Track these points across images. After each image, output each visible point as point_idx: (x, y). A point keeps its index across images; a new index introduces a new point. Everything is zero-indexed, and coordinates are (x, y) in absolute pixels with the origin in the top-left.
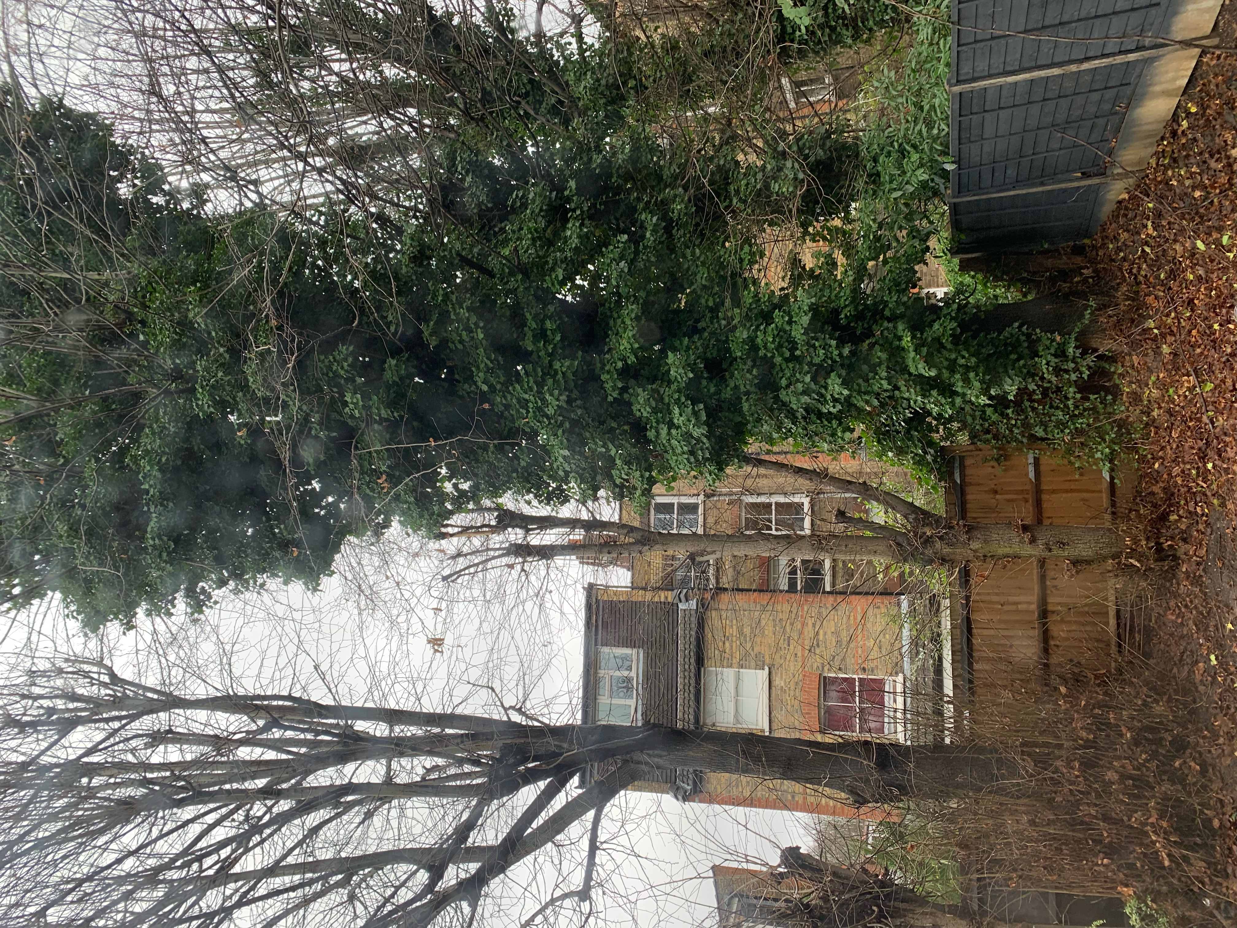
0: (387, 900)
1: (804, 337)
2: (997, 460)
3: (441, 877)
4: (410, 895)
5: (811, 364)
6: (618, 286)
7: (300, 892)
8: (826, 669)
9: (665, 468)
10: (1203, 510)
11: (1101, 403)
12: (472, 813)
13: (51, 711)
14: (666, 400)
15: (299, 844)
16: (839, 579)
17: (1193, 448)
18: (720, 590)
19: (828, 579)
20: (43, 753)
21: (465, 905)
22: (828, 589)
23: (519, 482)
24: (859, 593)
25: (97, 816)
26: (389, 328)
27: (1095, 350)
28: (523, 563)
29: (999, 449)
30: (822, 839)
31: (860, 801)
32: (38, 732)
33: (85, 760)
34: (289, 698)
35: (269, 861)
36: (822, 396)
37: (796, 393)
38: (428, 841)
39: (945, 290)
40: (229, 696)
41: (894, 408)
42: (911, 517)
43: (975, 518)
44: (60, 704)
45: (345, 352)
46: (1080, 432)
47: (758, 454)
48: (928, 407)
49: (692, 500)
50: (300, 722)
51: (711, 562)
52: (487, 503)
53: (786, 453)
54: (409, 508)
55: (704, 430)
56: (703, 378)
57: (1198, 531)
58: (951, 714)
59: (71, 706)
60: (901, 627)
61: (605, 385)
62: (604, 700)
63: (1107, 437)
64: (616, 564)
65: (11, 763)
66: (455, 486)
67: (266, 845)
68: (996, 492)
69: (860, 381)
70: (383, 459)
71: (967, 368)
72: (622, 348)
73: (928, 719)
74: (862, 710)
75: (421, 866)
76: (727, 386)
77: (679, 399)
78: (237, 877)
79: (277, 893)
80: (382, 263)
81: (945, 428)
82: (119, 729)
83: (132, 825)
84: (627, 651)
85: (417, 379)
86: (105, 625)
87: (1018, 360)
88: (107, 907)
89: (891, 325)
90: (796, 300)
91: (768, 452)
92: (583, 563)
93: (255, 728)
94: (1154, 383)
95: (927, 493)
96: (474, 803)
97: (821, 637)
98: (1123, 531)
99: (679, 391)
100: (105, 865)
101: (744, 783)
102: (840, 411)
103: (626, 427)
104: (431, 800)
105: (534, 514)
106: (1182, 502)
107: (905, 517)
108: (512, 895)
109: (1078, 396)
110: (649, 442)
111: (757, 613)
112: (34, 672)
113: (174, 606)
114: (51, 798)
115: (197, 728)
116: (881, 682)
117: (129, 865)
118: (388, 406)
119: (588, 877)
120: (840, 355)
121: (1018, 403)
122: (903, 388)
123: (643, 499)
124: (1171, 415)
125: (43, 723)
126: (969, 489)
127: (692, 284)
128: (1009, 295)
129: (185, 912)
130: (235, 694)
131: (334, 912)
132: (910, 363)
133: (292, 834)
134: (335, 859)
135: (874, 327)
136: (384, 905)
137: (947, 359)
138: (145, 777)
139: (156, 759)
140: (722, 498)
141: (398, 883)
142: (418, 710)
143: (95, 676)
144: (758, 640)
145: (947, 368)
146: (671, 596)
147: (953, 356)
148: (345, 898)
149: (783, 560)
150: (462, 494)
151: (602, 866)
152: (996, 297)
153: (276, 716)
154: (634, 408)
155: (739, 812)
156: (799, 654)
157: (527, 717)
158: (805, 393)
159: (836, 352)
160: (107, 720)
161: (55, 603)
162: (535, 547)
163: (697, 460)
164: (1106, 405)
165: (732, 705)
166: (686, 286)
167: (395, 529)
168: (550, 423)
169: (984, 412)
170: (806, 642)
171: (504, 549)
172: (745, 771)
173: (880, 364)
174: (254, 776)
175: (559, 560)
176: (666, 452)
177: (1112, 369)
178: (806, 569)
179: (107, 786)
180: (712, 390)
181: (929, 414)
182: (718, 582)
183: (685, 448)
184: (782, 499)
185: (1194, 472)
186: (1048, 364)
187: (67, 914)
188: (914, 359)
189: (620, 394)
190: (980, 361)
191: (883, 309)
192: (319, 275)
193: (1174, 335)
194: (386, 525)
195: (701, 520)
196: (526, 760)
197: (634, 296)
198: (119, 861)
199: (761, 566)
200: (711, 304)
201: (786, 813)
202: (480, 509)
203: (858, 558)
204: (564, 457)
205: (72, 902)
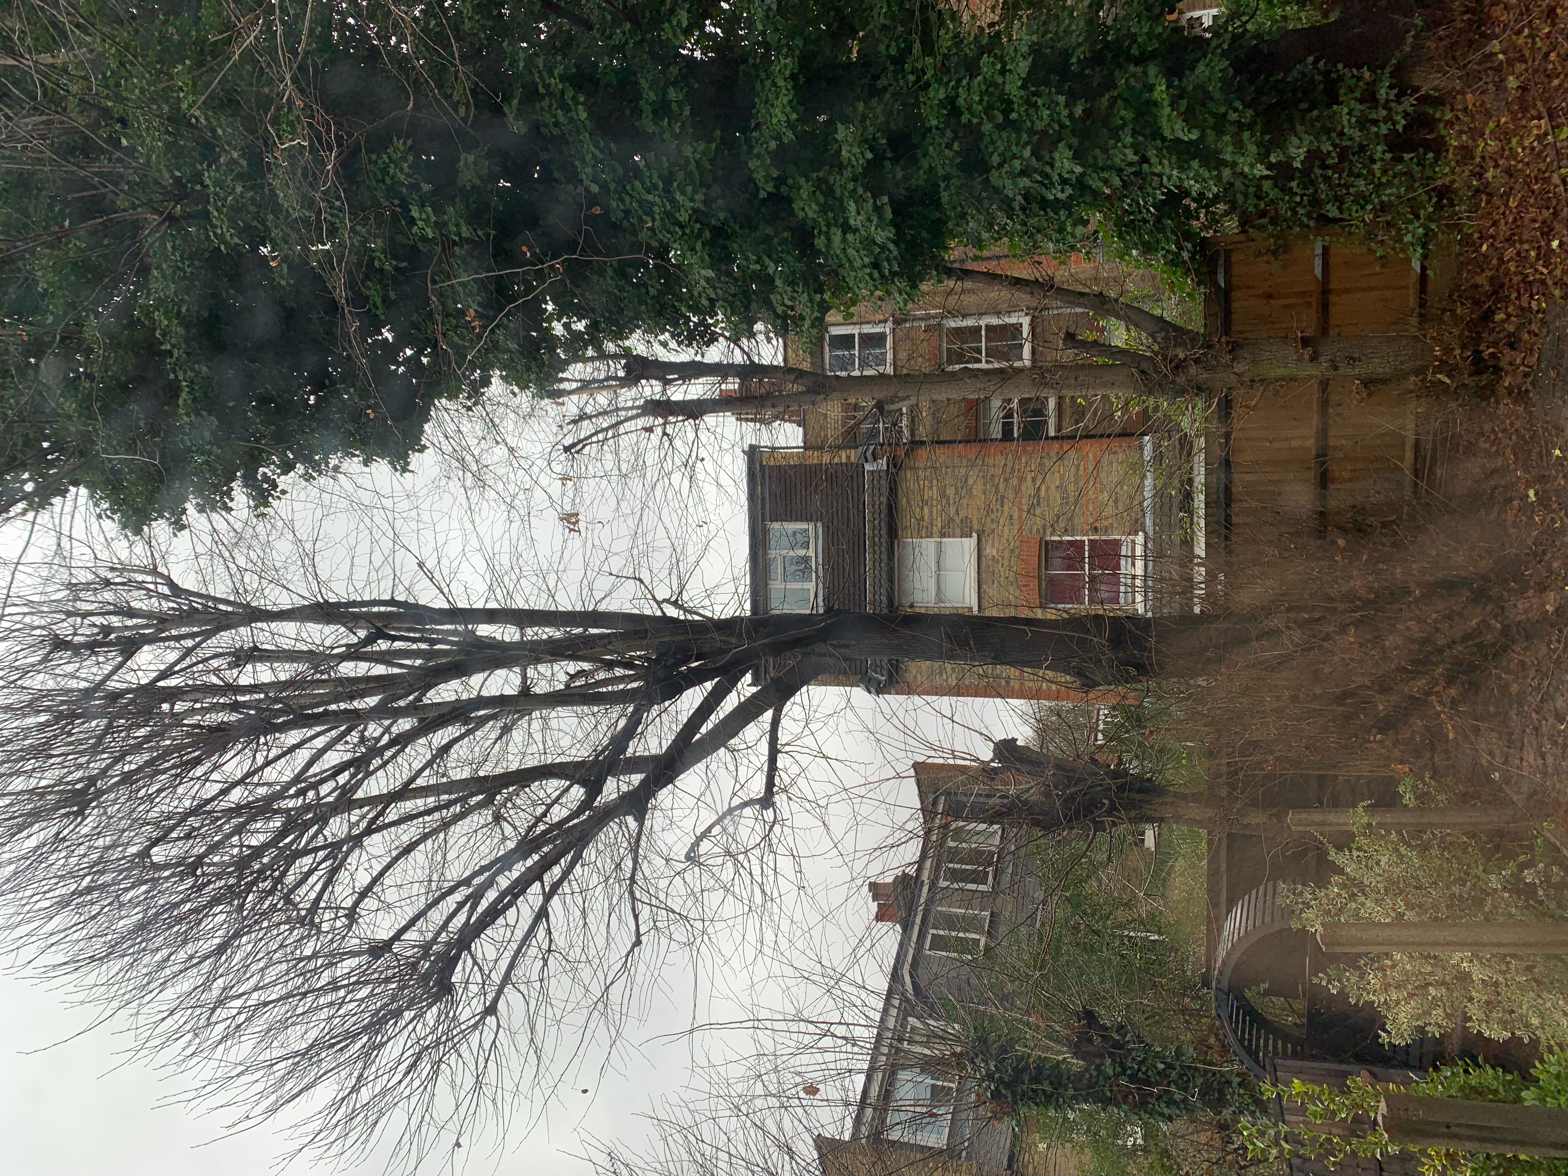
0: (539, 820)
1: (1022, 93)
2: (1274, 253)
3: (600, 791)
4: (565, 813)
5: (1031, 131)
6: (763, 33)
7: (437, 816)
8: (1048, 532)
9: (840, 287)
10: (1539, 304)
11: (1418, 165)
12: (629, 719)
13: (106, 630)
14: (838, 192)
15: (429, 764)
16: (1066, 421)
17: (1534, 221)
18: (916, 444)
19: (1052, 423)
20: (108, 677)
21: (630, 819)
22: (1052, 433)
23: (650, 318)
24: (1093, 437)
25: (188, 745)
26: (457, 112)
27: (1417, 89)
28: (664, 424)
29: (1277, 238)
30: (1043, 731)
31: (1089, 685)
32: (96, 654)
33: (161, 684)
34: (392, 602)
35: (395, 784)
36: (1047, 176)
37: (1013, 176)
38: (582, 753)
39: (1214, 11)
40: (318, 604)
41: (1141, 188)
42: (1160, 336)
43: (1241, 332)
44: (115, 621)
45: (402, 148)
46: (1384, 208)
47: (962, 261)
48: (1186, 184)
49: (878, 329)
50: (409, 630)
51: (904, 410)
52: (610, 347)
53: (998, 258)
54: (512, 360)
55: (890, 232)
56: (884, 158)
57: (1529, 332)
58: (1201, 579)
59: (129, 623)
60: (1143, 477)
61: (755, 175)
62: (776, 585)
63: (1422, 212)
64: (783, 419)
65: (72, 690)
66: (567, 326)
67: (390, 767)
68: (1270, 296)
69: (1097, 151)
70: (470, 294)
71: (1240, 126)
72: (775, 121)
73: (1174, 586)
74: (1093, 579)
75: (574, 781)
76: (919, 168)
77: (855, 190)
78: (362, 803)
79: (410, 817)
80: (435, 16)
81: (1207, 212)
82: (194, 648)
83: (232, 753)
84: (803, 526)
85: (502, 183)
86: (149, 526)
87: (1310, 110)
88: (220, 842)
89: (1139, 69)
90: (1010, 40)
91: (976, 258)
92: (740, 420)
93: (355, 640)
94: (1491, 132)
95: (1181, 301)
96: (631, 709)
97: (1043, 493)
98: (1432, 338)
99: (855, 179)
100: (209, 796)
101: (949, 670)
102: (1070, 197)
103: (786, 234)
104: (579, 709)
105: (673, 359)
106: (1514, 296)
107: (1152, 335)
108: (683, 805)
109: (1388, 156)
110: (818, 253)
111: (963, 470)
112: (75, 585)
113: (232, 500)
114: (129, 728)
115: (286, 644)
116: (1117, 544)
117: (236, 795)
118: (469, 223)
119: (770, 784)
120: (1071, 116)
121: (1306, 172)
122: (1154, 160)
123: (814, 331)
124: (1511, 176)
125: (101, 644)
126: (1236, 294)
127: (868, 23)
128: (1303, 15)
129: (308, 843)
130: (326, 602)
131: (480, 835)
132: (1164, 123)
133: (418, 754)
134: (472, 778)
135: (1117, 73)
136: (535, 825)
137: (1214, 115)
138: (236, 701)
139: (245, 680)
140: (916, 324)
141: (549, 801)
142: (553, 608)
143: (152, 587)
144: (964, 502)
145: (1214, 129)
146: (854, 455)
147: (1223, 109)
148: (490, 819)
149: (996, 403)
150: (576, 336)
151: (786, 770)
152: (1285, 18)
153: (379, 625)
154: (795, 206)
155: (944, 703)
156: (1016, 516)
157: (686, 610)
158: (1023, 173)
159: (1065, 112)
160: (178, 638)
161: (82, 501)
162: (677, 403)
163: (882, 276)
164: (1424, 166)
165: (933, 581)
166: (857, 27)
167: (497, 387)
168: (684, 234)
169: (1259, 187)
170: (1024, 501)
171: (638, 407)
172: (951, 656)
173: (1123, 127)
174: (362, 695)
175: (710, 419)
176: (841, 266)
177: (1438, 115)
178: (1025, 411)
179: (192, 711)
180: (900, 174)
181: (1187, 194)
182: (913, 434)
183: (866, 260)
184: (994, 321)
185: (1533, 253)
186: (1349, 114)
187: (174, 852)
188: (1169, 116)
189: (775, 187)
190: (1257, 114)
191: (1129, 47)
192: (353, 37)
193: (1526, 62)
194: (486, 382)
195: (889, 356)
196: (687, 660)
197: (787, 45)
198: (224, 792)
199: (968, 411)
200: (893, 51)
201: (998, 701)
202: (603, 356)
203: (1091, 392)
204: (707, 280)
205: (179, 839)
